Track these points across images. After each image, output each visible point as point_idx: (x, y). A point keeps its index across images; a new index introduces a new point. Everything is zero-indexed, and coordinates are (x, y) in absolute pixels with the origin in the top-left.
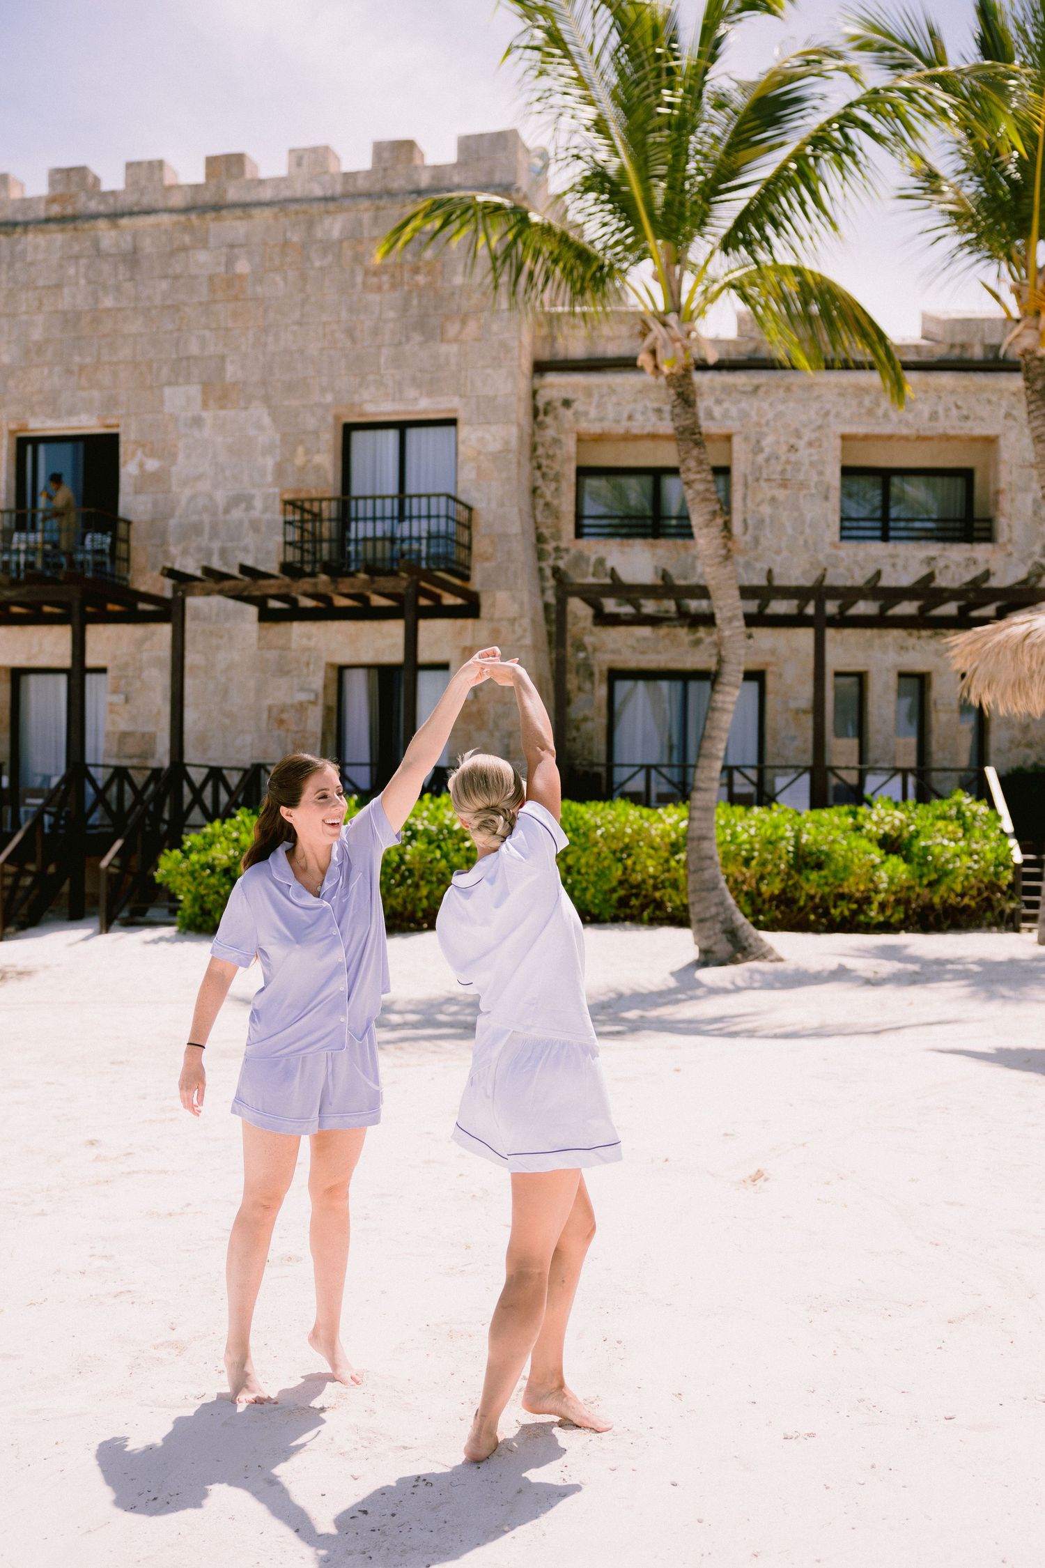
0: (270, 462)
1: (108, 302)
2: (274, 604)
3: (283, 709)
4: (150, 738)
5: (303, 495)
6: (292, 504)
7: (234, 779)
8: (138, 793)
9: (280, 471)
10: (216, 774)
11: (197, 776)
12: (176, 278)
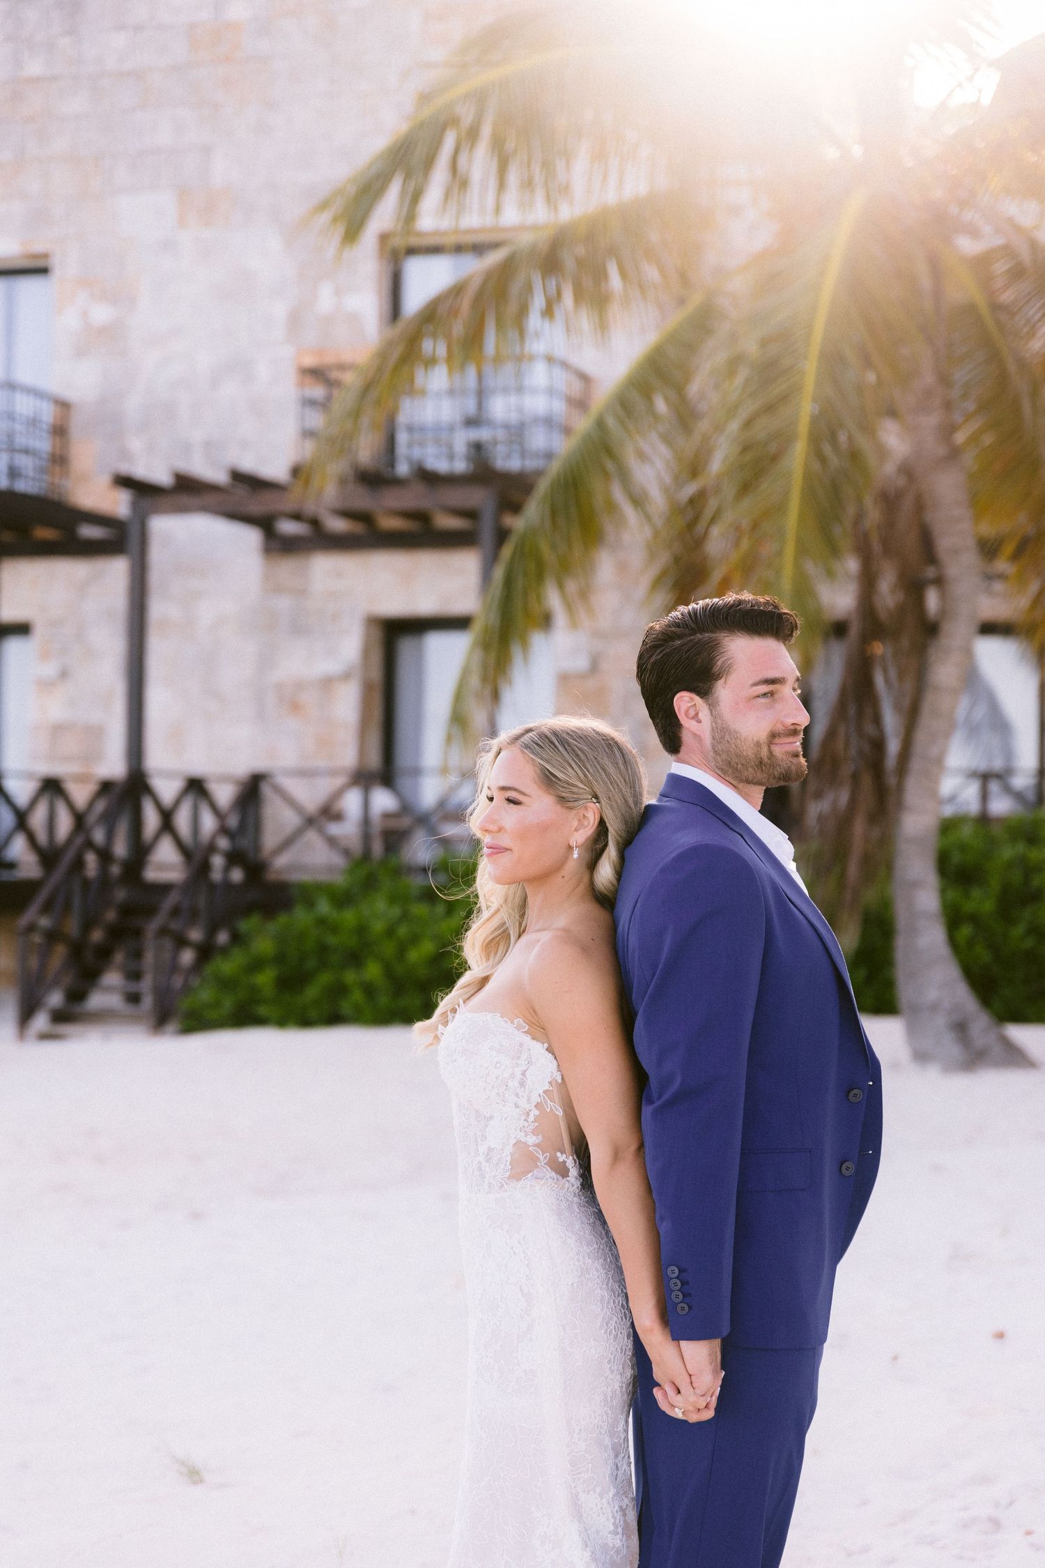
0: (280, 309)
1: (35, 67)
2: (288, 527)
3: (299, 686)
4: (95, 733)
5: (329, 359)
6: (316, 374)
7: (224, 794)
8: (79, 819)
9: (295, 321)
10: (196, 787)
11: (167, 789)
12: (139, 28)
